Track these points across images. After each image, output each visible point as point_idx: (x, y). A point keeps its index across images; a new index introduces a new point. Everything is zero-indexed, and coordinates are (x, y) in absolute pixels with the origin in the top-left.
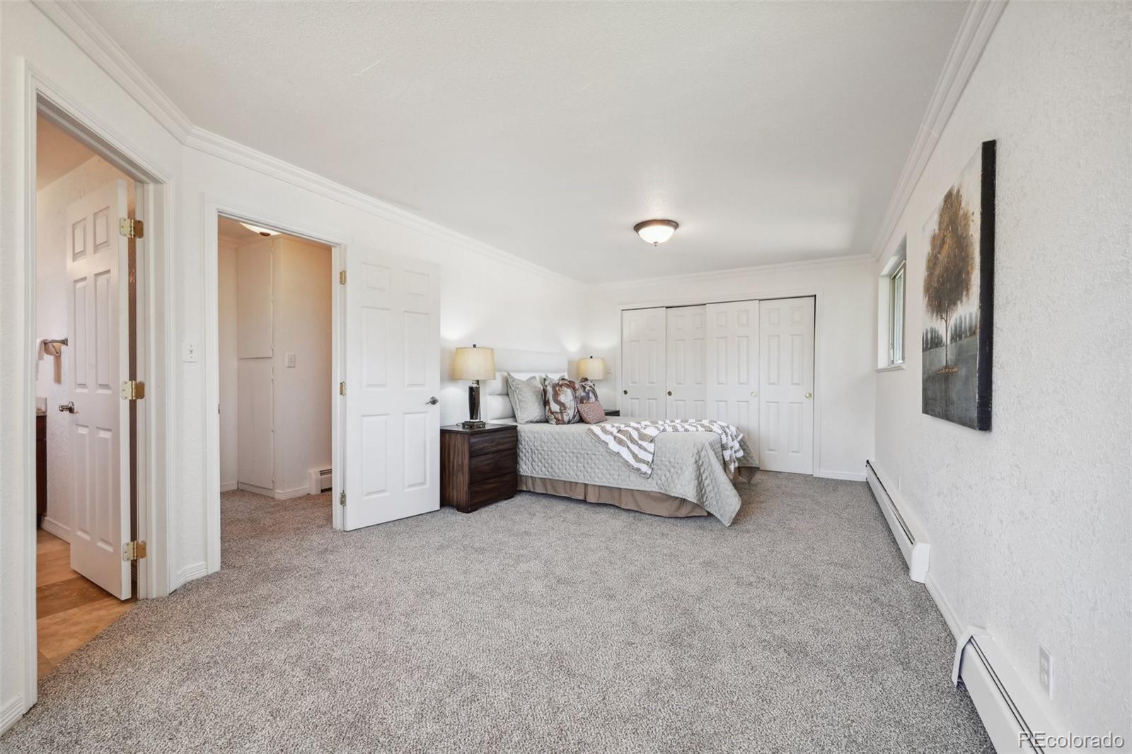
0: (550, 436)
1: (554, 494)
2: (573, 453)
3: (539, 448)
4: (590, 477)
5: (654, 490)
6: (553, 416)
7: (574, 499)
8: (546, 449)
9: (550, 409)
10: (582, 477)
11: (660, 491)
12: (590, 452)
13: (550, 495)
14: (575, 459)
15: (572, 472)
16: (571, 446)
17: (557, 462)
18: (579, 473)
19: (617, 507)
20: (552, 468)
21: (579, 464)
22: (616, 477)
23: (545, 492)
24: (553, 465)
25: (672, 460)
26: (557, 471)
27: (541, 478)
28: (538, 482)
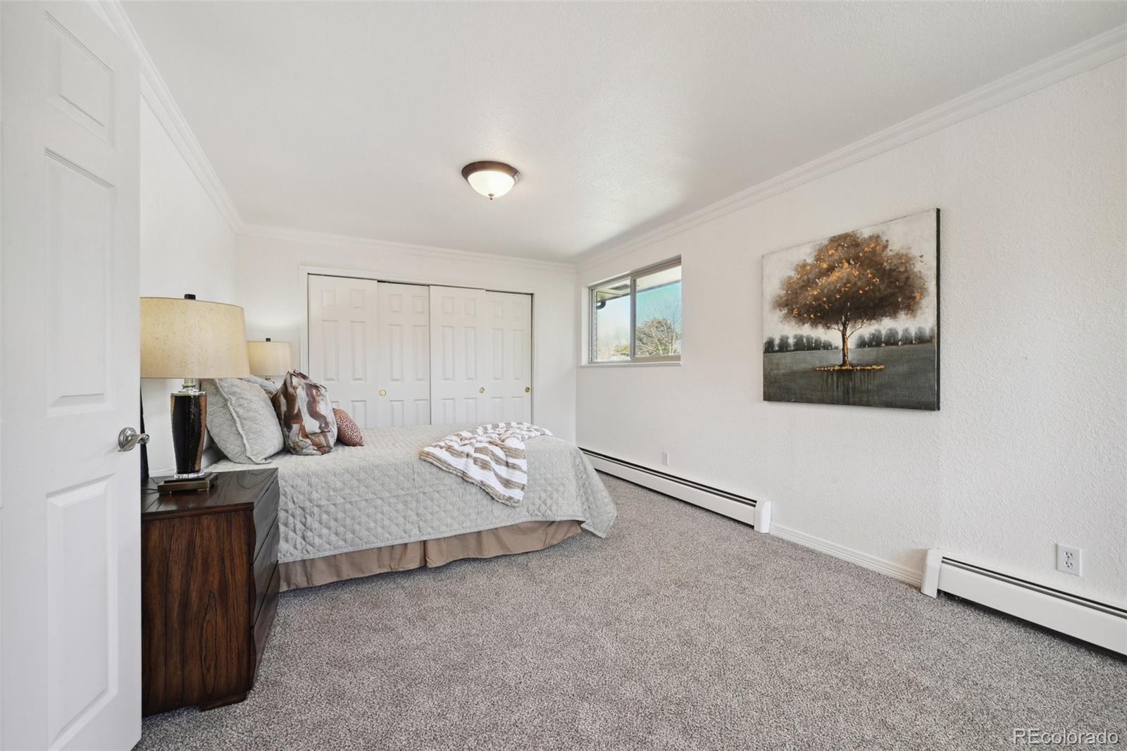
0: (347, 477)
1: (362, 575)
2: (397, 497)
3: (323, 502)
4: (432, 528)
5: (525, 520)
6: (309, 441)
7: (403, 572)
8: (340, 500)
9: (302, 429)
10: (416, 531)
11: (534, 519)
12: (428, 489)
13: (347, 581)
14: (400, 506)
15: (394, 528)
16: (393, 486)
17: (364, 519)
18: (409, 527)
19: (474, 560)
20: (353, 532)
21: (410, 512)
22: (473, 516)
23: (335, 579)
24: (357, 527)
25: (549, 476)
26: (364, 533)
27: (325, 558)
28: (322, 566)
